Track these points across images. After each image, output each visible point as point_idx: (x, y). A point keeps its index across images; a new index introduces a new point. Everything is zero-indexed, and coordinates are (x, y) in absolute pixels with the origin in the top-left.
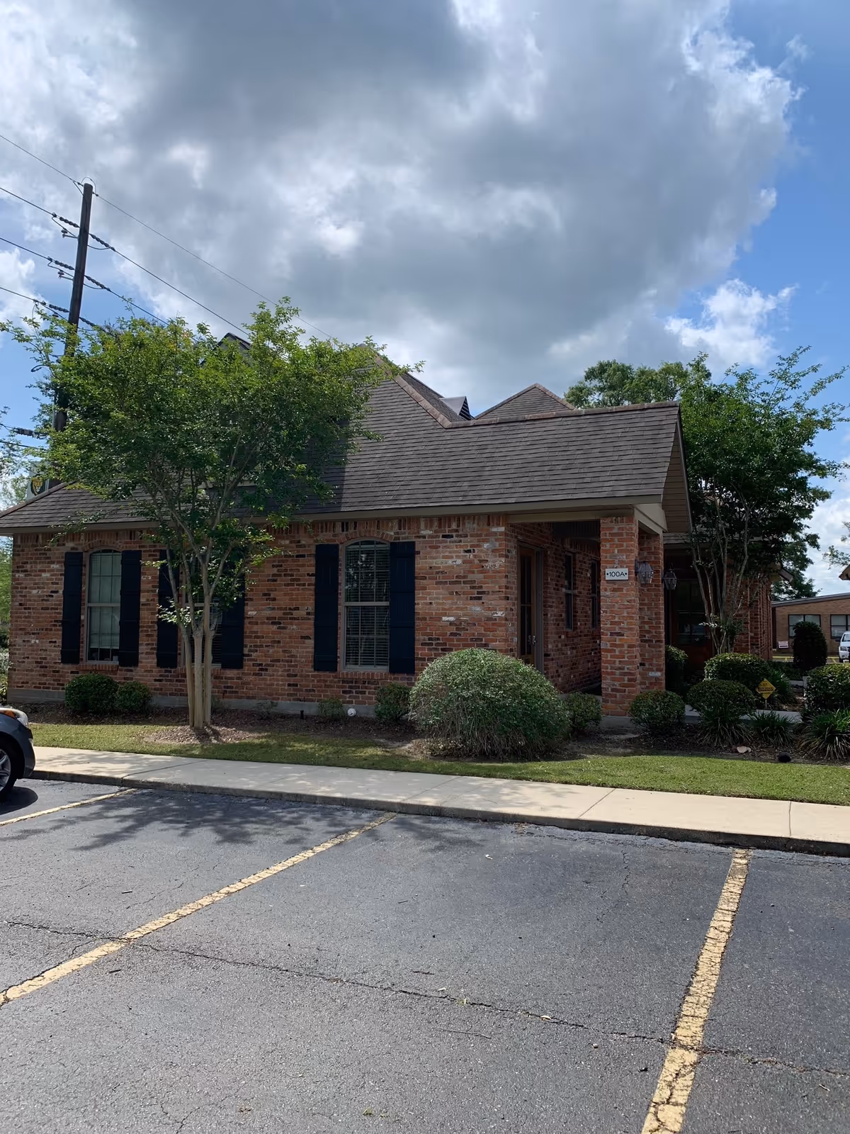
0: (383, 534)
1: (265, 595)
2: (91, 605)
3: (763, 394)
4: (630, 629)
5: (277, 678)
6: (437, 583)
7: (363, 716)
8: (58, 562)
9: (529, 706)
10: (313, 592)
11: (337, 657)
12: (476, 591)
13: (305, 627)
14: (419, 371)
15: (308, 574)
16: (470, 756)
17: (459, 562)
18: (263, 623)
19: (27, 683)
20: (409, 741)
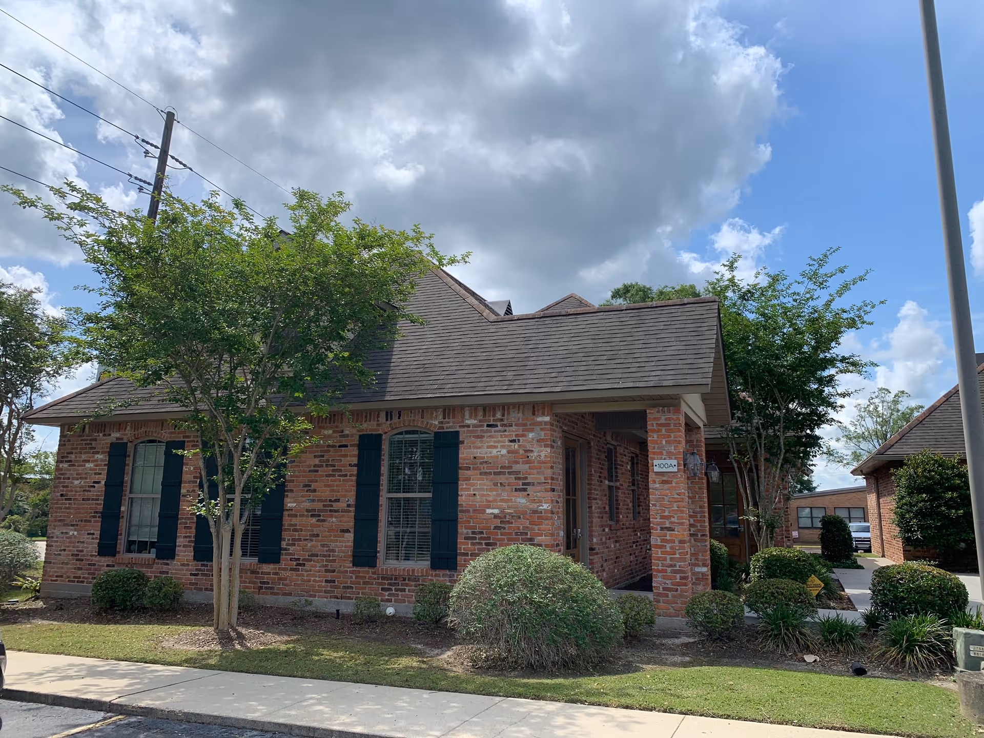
0: (428, 423)
1: (306, 486)
2: (132, 496)
3: (794, 294)
4: (682, 524)
5: (315, 573)
6: (481, 474)
7: (402, 615)
8: (103, 453)
9: (581, 612)
10: (354, 483)
11: (377, 552)
12: (521, 482)
13: (345, 519)
14: (466, 262)
15: (350, 465)
16: (515, 669)
17: (504, 452)
18: (302, 516)
19: (62, 576)
20: (449, 648)
